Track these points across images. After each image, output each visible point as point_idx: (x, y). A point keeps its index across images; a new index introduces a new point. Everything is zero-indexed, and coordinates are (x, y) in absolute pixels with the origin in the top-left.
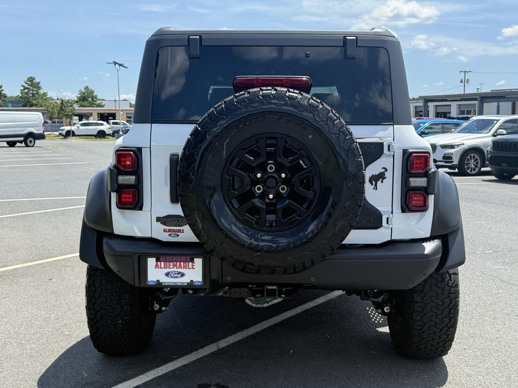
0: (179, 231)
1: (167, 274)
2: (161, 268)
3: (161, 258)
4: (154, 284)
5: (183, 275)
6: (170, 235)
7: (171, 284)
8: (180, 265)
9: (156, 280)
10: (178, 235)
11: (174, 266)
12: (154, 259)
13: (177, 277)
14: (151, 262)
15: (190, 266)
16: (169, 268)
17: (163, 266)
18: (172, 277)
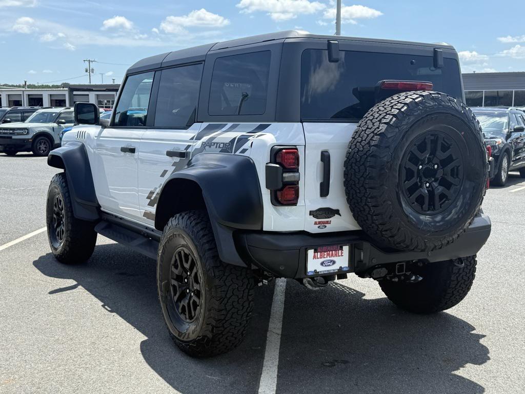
0: (327, 222)
1: (322, 264)
2: (318, 258)
3: (319, 250)
4: (312, 274)
5: (334, 262)
6: (319, 227)
7: (326, 272)
8: (332, 254)
9: (313, 270)
10: (325, 227)
11: (328, 255)
12: (313, 251)
13: (329, 265)
14: (311, 253)
15: (340, 254)
16: (324, 258)
17: (319, 257)
18: (326, 266)
